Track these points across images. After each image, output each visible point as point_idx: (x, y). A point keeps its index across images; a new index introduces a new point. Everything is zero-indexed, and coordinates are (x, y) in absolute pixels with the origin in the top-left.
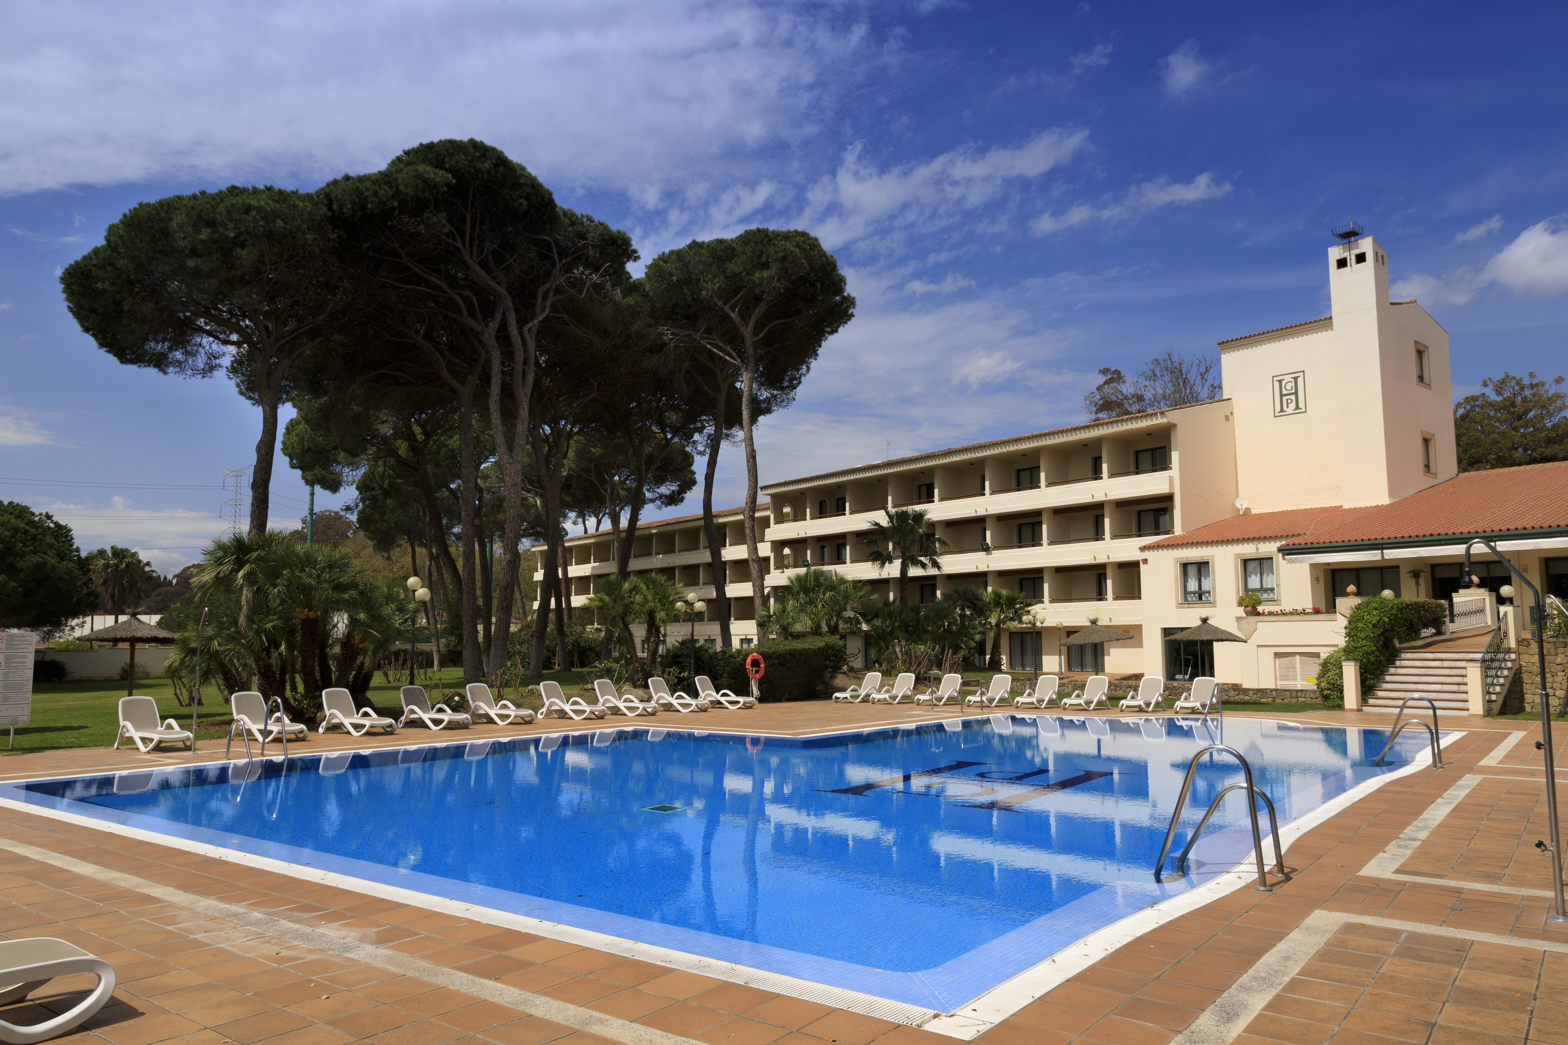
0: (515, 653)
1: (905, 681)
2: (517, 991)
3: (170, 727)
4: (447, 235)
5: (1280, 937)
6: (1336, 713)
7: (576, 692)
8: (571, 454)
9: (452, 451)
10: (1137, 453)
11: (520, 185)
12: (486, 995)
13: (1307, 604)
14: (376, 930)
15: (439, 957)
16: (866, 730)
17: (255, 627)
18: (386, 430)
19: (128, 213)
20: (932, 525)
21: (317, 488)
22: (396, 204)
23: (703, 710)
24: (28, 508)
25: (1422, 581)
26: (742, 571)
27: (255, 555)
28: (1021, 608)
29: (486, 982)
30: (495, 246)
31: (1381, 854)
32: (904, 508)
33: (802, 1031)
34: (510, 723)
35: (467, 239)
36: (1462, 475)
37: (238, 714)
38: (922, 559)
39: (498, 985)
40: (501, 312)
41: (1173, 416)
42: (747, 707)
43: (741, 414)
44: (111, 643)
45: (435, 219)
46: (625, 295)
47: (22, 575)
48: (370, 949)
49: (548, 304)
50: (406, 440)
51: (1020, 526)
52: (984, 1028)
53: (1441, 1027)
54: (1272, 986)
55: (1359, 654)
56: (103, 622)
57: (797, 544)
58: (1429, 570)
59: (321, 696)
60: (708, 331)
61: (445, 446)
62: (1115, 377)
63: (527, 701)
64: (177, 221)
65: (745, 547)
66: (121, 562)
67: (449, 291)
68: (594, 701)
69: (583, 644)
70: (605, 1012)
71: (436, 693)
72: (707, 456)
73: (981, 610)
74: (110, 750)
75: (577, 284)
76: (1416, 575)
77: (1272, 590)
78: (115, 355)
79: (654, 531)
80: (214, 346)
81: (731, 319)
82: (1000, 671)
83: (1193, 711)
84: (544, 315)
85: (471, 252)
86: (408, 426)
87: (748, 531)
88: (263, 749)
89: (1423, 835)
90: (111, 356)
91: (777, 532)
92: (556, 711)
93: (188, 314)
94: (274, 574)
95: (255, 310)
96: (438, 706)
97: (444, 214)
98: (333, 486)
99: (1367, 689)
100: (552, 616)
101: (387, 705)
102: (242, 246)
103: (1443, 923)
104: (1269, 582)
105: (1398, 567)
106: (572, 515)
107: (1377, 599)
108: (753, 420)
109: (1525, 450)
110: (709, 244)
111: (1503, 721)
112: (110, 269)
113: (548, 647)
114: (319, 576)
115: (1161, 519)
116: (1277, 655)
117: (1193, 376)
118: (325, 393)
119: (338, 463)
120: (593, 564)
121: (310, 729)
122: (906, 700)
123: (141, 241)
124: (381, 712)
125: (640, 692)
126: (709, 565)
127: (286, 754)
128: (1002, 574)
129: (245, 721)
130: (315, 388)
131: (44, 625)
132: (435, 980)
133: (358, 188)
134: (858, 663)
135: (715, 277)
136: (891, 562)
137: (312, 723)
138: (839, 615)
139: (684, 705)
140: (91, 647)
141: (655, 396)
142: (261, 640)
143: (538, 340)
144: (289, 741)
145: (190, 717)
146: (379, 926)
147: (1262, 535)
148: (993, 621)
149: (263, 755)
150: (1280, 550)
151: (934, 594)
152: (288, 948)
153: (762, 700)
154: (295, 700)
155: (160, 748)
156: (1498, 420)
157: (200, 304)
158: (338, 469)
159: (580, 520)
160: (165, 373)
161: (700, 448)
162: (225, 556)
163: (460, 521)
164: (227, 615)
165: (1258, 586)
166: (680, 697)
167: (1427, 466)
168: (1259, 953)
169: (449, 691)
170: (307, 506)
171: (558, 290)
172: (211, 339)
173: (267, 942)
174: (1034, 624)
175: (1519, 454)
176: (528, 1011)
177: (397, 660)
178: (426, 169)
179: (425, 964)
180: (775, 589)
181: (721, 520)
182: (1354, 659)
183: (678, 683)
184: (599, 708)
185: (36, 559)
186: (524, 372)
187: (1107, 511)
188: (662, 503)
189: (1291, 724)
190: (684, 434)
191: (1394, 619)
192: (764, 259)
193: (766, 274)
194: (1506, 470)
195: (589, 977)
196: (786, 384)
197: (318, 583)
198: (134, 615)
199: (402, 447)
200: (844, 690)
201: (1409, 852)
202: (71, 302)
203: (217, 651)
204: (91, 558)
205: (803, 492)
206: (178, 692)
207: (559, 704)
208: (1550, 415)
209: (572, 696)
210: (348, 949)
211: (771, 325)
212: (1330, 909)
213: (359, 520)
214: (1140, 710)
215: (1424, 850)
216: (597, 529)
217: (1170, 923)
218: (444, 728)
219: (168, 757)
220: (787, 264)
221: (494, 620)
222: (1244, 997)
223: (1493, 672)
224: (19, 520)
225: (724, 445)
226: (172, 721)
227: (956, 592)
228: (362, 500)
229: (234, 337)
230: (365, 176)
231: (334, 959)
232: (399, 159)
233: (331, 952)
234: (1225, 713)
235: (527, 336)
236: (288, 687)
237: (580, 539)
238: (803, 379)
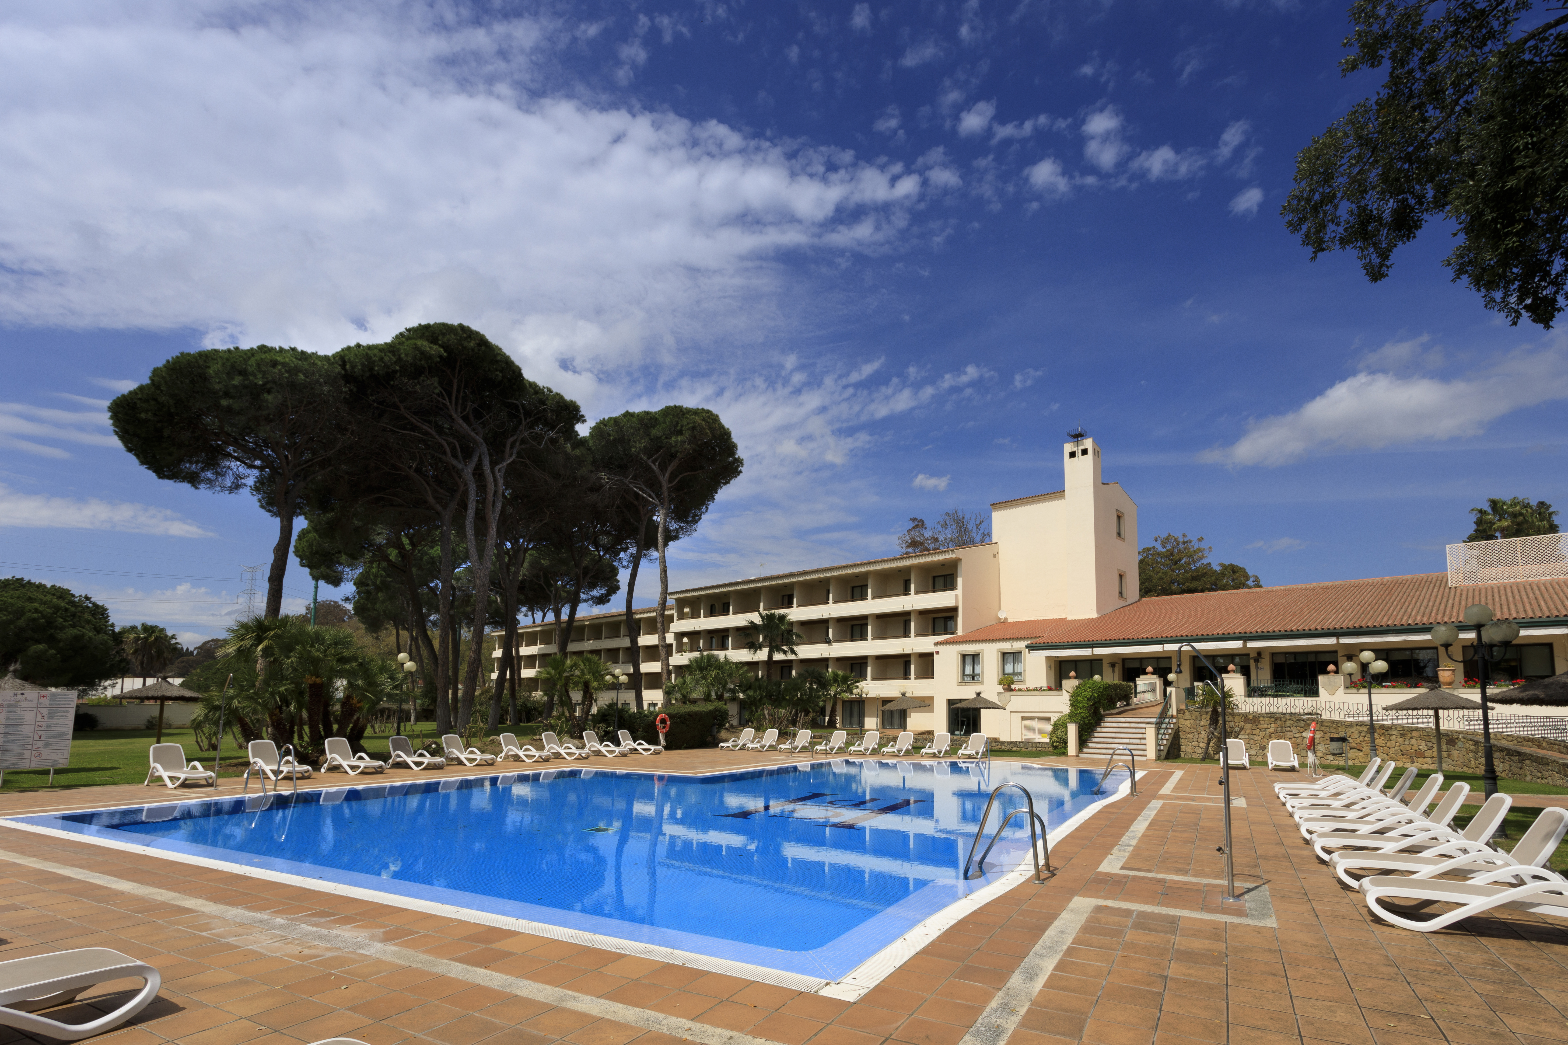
0: (476, 712)
1: (771, 735)
2: (504, 977)
3: (194, 768)
4: (438, 395)
5: (1054, 917)
6: (1062, 758)
7: (527, 741)
8: (526, 564)
9: (432, 558)
10: (934, 577)
11: (497, 361)
12: (479, 980)
13: (1044, 684)
14: (383, 930)
15: (438, 951)
16: (739, 771)
17: (270, 690)
18: (381, 540)
19: (171, 359)
20: (792, 624)
21: (322, 583)
22: (397, 368)
23: (623, 755)
24: (69, 591)
25: (1116, 669)
26: (652, 653)
27: (272, 633)
28: (852, 684)
29: (478, 970)
30: (475, 406)
31: (1109, 856)
32: (772, 612)
33: (730, 999)
34: (477, 765)
35: (454, 399)
36: (1144, 599)
37: (254, 757)
38: (785, 648)
39: (488, 972)
40: (478, 454)
41: (959, 553)
42: (656, 753)
43: (657, 539)
44: (138, 701)
45: (429, 382)
46: (573, 448)
47: (61, 644)
48: (379, 946)
49: (515, 451)
50: (396, 548)
51: (852, 626)
52: (864, 992)
53: (1171, 978)
54: (1056, 953)
55: (1078, 718)
56: (132, 684)
57: (693, 635)
58: (1121, 662)
59: (324, 744)
60: (635, 477)
61: (427, 554)
62: (919, 524)
63: (489, 748)
64: (214, 368)
65: (656, 636)
66: (150, 636)
67: (437, 437)
68: (541, 748)
69: (529, 705)
70: (577, 991)
71: (417, 742)
72: (630, 569)
73: (824, 684)
74: (141, 786)
75: (538, 438)
76: (1113, 665)
77: (1020, 674)
78: (154, 471)
79: (587, 623)
80: (241, 469)
81: (653, 470)
82: (836, 728)
83: (970, 757)
84: (511, 460)
85: (456, 409)
86: (399, 538)
87: (659, 625)
88: (276, 785)
89: (1134, 842)
90: (150, 472)
91: (679, 626)
92: (512, 756)
93: (220, 442)
94: (288, 649)
95: (277, 443)
96: (420, 751)
97: (436, 379)
98: (336, 581)
99: (1083, 742)
100: (507, 685)
101: (376, 750)
102: (269, 392)
103: (1158, 904)
104: (1019, 668)
105: (1101, 660)
106: (524, 609)
107: (1091, 681)
108: (666, 545)
109: (1178, 585)
110: (638, 415)
111: (1168, 763)
112: (152, 403)
113: (502, 707)
114: (326, 651)
115: (949, 623)
116: (1023, 718)
117: (971, 526)
118: (332, 510)
119: (340, 564)
120: (539, 646)
121: (314, 769)
122: (772, 748)
123: (182, 383)
124: (373, 756)
125: (576, 741)
126: (627, 649)
127: (295, 789)
128: (839, 660)
129: (260, 763)
130: (324, 505)
131: (79, 685)
132: (435, 970)
133: (367, 354)
134: (735, 722)
135: (642, 438)
136: (761, 649)
137: (316, 765)
138: (724, 687)
139: (609, 752)
140: (121, 703)
141: (592, 523)
142: (275, 699)
143: (505, 478)
144: (298, 779)
145: (214, 759)
146: (385, 927)
147: (1015, 636)
148: (832, 693)
149: (275, 790)
150: (1027, 647)
151: (791, 673)
152: (309, 947)
153: (667, 748)
154: (302, 746)
155: (186, 785)
156: (1163, 564)
157: (230, 435)
158: (340, 568)
159: (530, 613)
160: (197, 488)
161: (625, 563)
162: (247, 633)
163: (437, 611)
164: (246, 680)
165: (1012, 671)
166: (607, 746)
167: (1121, 593)
168: (1043, 929)
169: (427, 741)
170: (312, 596)
171: (523, 441)
172: (238, 463)
173: (291, 943)
174: (861, 696)
175: (1174, 587)
176: (514, 992)
177: (382, 716)
178: (423, 343)
179: (426, 957)
180: (676, 667)
181: (638, 616)
182: (1075, 722)
183: (605, 735)
184: (545, 753)
185: (74, 631)
186: (494, 501)
187: (913, 617)
188: (594, 602)
189: (1035, 766)
190: (613, 552)
191: (1101, 695)
192: (679, 428)
193: (679, 438)
194: (1169, 597)
195: (561, 963)
196: (690, 519)
197: (325, 656)
198: (164, 679)
199: (393, 554)
200: (726, 741)
201: (1127, 855)
202: (116, 427)
203: (236, 708)
204: (124, 631)
205: (698, 598)
206: (199, 740)
207: (515, 750)
208: (1194, 562)
209: (524, 745)
210: (360, 946)
211: (681, 476)
212: (1084, 896)
213: (355, 609)
214: (934, 756)
215: (1136, 853)
216: (543, 621)
217: (980, 909)
218: (424, 769)
219: (193, 792)
220: (696, 433)
221: (460, 686)
222: (1038, 961)
223: (1162, 731)
224: (61, 600)
225: (643, 562)
226: (197, 763)
227: (807, 671)
228: (358, 593)
229: (258, 463)
230: (373, 345)
231: (350, 955)
232: (401, 334)
233: (346, 950)
234: (992, 758)
235: (498, 475)
236: (296, 736)
237: (530, 627)
238: (703, 516)
